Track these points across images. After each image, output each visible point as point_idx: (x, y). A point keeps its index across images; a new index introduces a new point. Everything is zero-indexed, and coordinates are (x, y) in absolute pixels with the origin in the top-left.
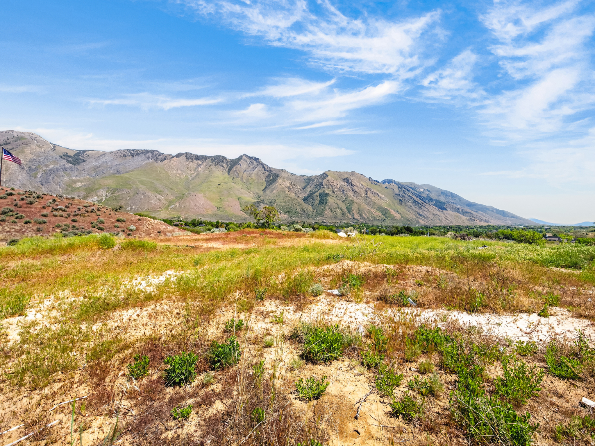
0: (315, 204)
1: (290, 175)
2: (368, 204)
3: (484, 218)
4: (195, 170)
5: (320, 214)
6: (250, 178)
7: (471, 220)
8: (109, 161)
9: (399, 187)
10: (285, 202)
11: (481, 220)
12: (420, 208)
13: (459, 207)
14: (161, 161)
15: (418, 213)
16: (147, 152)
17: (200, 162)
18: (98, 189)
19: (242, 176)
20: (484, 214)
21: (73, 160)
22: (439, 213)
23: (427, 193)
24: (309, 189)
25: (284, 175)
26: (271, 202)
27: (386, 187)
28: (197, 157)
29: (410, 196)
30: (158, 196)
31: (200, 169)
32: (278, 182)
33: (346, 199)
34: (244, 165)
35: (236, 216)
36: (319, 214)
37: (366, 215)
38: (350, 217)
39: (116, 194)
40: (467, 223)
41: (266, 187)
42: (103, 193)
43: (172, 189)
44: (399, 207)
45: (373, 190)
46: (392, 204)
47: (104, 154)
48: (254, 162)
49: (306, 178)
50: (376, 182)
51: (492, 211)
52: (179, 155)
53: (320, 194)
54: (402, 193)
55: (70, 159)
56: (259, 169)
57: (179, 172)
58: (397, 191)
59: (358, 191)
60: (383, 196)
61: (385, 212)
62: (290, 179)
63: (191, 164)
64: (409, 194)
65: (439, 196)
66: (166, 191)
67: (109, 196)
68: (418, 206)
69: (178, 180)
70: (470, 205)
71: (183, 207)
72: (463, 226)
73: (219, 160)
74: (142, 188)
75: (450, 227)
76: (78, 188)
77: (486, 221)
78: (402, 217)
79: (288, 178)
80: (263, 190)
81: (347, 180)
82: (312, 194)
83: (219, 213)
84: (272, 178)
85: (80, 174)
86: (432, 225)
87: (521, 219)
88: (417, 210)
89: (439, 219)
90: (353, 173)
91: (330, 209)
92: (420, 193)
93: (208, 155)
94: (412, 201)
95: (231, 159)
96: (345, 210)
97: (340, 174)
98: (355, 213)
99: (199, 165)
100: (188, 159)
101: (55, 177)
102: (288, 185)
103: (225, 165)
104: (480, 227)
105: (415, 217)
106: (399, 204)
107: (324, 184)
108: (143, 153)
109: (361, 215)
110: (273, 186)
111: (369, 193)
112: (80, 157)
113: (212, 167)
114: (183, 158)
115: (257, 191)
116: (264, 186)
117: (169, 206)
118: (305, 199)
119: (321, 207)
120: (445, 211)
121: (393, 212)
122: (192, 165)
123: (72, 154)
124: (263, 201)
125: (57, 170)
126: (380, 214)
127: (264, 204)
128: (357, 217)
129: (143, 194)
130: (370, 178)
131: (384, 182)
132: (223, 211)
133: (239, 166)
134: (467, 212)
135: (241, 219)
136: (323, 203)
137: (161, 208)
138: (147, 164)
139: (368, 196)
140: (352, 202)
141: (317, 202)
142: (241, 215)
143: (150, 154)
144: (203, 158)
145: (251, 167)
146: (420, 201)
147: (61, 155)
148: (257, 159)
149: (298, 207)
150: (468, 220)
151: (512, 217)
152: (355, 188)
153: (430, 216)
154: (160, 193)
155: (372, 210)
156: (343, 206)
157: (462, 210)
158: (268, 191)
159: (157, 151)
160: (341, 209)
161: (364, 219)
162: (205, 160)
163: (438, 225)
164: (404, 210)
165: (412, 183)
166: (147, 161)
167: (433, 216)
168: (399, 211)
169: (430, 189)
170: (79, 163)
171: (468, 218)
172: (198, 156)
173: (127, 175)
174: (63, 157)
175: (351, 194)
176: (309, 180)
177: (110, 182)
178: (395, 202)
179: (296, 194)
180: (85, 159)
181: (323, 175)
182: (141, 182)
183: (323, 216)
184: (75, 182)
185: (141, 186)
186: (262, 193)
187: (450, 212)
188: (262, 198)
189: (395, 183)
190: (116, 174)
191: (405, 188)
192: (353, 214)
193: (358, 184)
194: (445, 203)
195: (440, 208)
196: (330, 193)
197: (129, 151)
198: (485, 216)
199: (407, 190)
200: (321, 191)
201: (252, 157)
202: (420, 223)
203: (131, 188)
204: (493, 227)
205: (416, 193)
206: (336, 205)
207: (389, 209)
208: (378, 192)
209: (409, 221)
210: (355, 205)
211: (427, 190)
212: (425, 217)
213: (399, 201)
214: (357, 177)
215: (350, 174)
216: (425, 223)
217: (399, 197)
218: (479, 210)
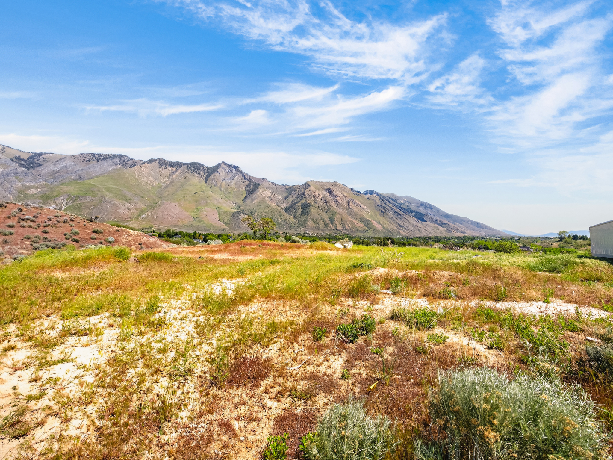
0: (297, 215)
1: (271, 184)
2: (350, 215)
3: (461, 229)
4: (169, 177)
5: (303, 224)
6: (229, 187)
7: (449, 231)
8: (71, 166)
9: (381, 199)
10: (266, 212)
11: (457, 231)
12: (401, 219)
13: (437, 218)
14: (131, 167)
15: (399, 224)
16: (114, 156)
17: (175, 169)
18: (56, 196)
19: (221, 185)
20: (461, 225)
21: (27, 164)
22: (419, 224)
23: (407, 204)
24: (291, 199)
25: (264, 184)
26: (251, 212)
27: (368, 198)
28: (172, 164)
29: (391, 207)
30: (127, 205)
31: (174, 176)
32: (259, 191)
33: (329, 209)
34: (222, 173)
35: (214, 227)
36: (302, 225)
37: (348, 225)
38: (333, 228)
39: (78, 202)
40: (445, 234)
41: (246, 196)
42: (62, 200)
43: (142, 197)
44: (380, 218)
45: (356, 201)
46: (373, 214)
47: (64, 158)
48: (234, 170)
49: (287, 187)
50: (358, 193)
51: (468, 222)
52: (151, 161)
53: (302, 205)
54: (383, 205)
55: (23, 163)
56: (238, 178)
57: (151, 178)
58: (378, 202)
59: (340, 202)
60: (365, 207)
61: (367, 223)
62: (272, 189)
63: (164, 171)
64: (390, 205)
65: (419, 207)
66: (136, 199)
67: (70, 204)
68: (399, 218)
69: (149, 187)
70: (447, 216)
71: (155, 216)
72: (441, 237)
73: (195, 167)
74: (108, 196)
75: (429, 238)
76: (33, 195)
77: (462, 232)
78: (383, 227)
79: (269, 188)
80: (243, 200)
81: (329, 191)
82: (293, 205)
83: (196, 223)
84: (252, 187)
85: (35, 179)
86: (412, 236)
87: (494, 230)
88: (398, 221)
89: (419, 230)
90: (335, 184)
91: (313, 220)
92: (401, 204)
93: (184, 162)
94: (392, 212)
95: (209, 166)
96: (328, 221)
97: (322, 186)
98: (338, 225)
99: (173, 173)
100: (161, 165)
101: (5, 183)
102: (269, 194)
103: (202, 173)
104: (457, 238)
105: (395, 228)
106: (380, 215)
107: (306, 193)
108: (109, 158)
109: (344, 226)
110: (254, 195)
111: (351, 204)
112: (36, 160)
113: (187, 175)
114: (156, 163)
115: (237, 201)
116: (244, 196)
117: (139, 215)
118: (287, 210)
119: (303, 218)
120: (424, 222)
121: (374, 223)
122: (166, 171)
123: (25, 157)
124: (243, 211)
125: (8, 174)
126: (363, 225)
127: (245, 214)
128: (339, 228)
129: (110, 202)
130: (352, 189)
131: (366, 193)
132: (200, 221)
133: (217, 174)
134: (444, 224)
135: (220, 230)
136: (305, 214)
137: (130, 217)
138: (114, 170)
139: (351, 207)
140: (334, 213)
141: (299, 212)
142: (219, 225)
143: (117, 159)
144: (178, 165)
145: (230, 175)
146: (401, 213)
147: (12, 157)
148: (236, 167)
149: (279, 218)
150: (446, 231)
151: (486, 228)
152: (338, 198)
153: (411, 227)
154: (130, 201)
155: (355, 222)
156: (326, 217)
157: (440, 221)
158: (248, 201)
159: (126, 156)
160: (323, 220)
161: (346, 230)
162: (180, 167)
163: (418, 236)
164: (385, 221)
165: (393, 195)
166: (114, 167)
167: (413, 228)
168: (381, 222)
169: (410, 200)
170: (33, 167)
171: (446, 229)
172: (172, 162)
173: (91, 182)
174: (15, 160)
175: (333, 204)
176: (291, 190)
177: (71, 189)
178: (377, 213)
179: (277, 204)
180: (41, 163)
181: (305, 185)
182: (108, 189)
183: (305, 227)
184: (29, 188)
185: (107, 193)
186: (241, 202)
187: (428, 223)
188: (242, 208)
189: (377, 194)
190: (78, 180)
191: (386, 200)
192: (336, 226)
193: (341, 195)
194: (424, 215)
195: (419, 219)
196: (313, 203)
197: (94, 155)
198: (462, 227)
199: (389, 201)
200: (303, 201)
201: (231, 165)
202: (401, 235)
203: (94, 196)
204: (469, 238)
205: (397, 204)
206: (319, 216)
207: (371, 220)
208: (360, 203)
209: (391, 232)
210: (338, 216)
211: (407, 201)
212: (405, 229)
213: (380, 212)
214: (339, 188)
215: (333, 184)
216: (406, 234)
217: (380, 208)
218: (456, 221)
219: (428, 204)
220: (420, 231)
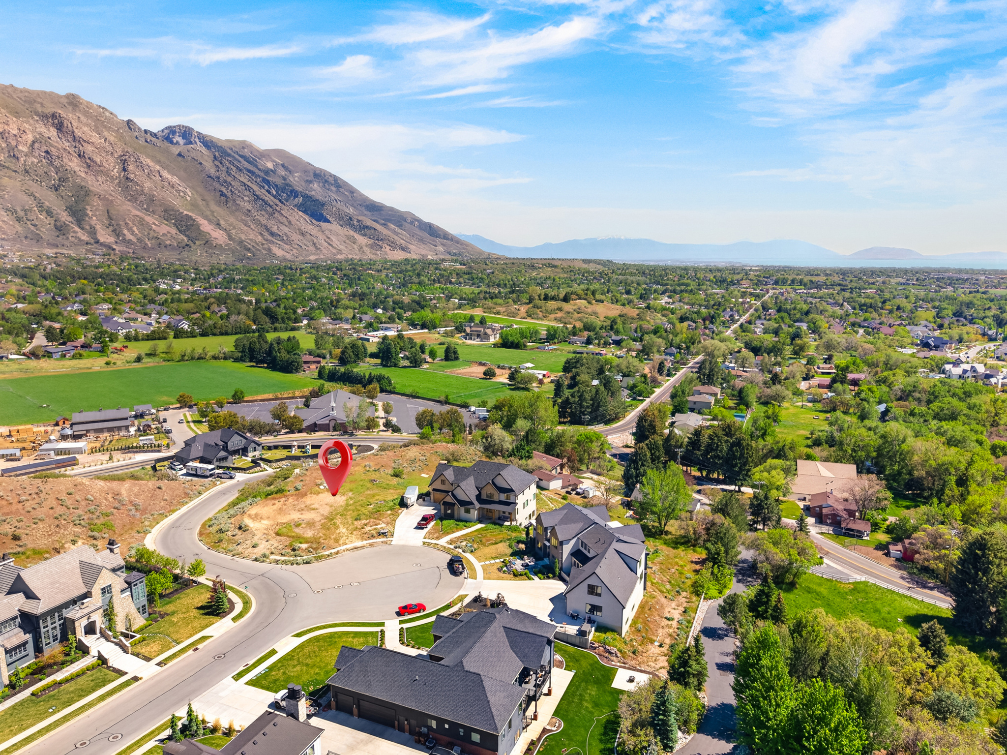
2: (133, 199)
3: (398, 242)
7: (377, 247)
9: (214, 156)
11: (393, 246)
12: (271, 216)
13: (352, 213)
15: (267, 229)
20: (400, 231)
22: (314, 230)
23: (283, 173)
27: (180, 155)
29: (244, 184)
37: (130, 230)
38: (85, 237)
44: (220, 212)
45: (146, 161)
46: (200, 203)
50: (147, 136)
54: (223, 176)
58: (209, 166)
59: (97, 159)
60: (174, 180)
61: (185, 225)
64: (243, 178)
65: (311, 182)
68: (267, 212)
70: (373, 209)
78: (230, 237)
81: (57, 122)
87: (458, 241)
88: (264, 222)
89: (314, 245)
90: (72, 101)
92: (267, 172)
94: (248, 197)
96: (65, 217)
98: (98, 227)
105: (261, 240)
106: (219, 203)
109: (117, 233)
111: (131, 168)
120: (324, 225)
121: (206, 226)
126: (173, 231)
128: (105, 237)
130: (129, 124)
131: (171, 134)
134: (367, 227)
139: (132, 176)
140: (83, 193)
146: (269, 199)
150: (371, 247)
152: (89, 149)
153: (295, 237)
155: (149, 219)
156: (56, 204)
157: (358, 221)
160: (49, 213)
161: (129, 242)
163: (313, 260)
164: (232, 220)
167: (300, 238)
168: (222, 222)
169: (287, 163)
171: (370, 242)
175: (74, 165)
178: (210, 198)
187: (335, 227)
189: (203, 140)
191: (230, 161)
192: (93, 232)
193: (95, 138)
194: (323, 205)
195: (313, 216)
199: (236, 165)
202: (274, 256)
205: (258, 173)
207: (194, 216)
208: (158, 167)
209: (249, 250)
210: (96, 202)
211: (283, 165)
212: (282, 240)
213: (218, 194)
214: (86, 114)
215: (65, 101)
216: (286, 254)
217: (217, 185)
218: (390, 222)
219: (331, 175)
220: (316, 247)
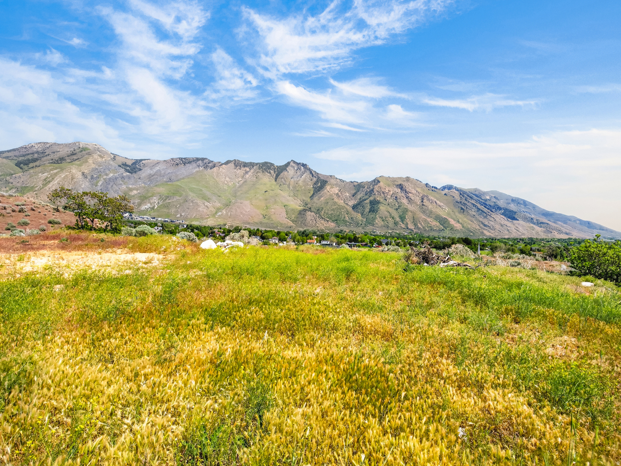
0: (365, 213)
1: (338, 180)
2: (424, 212)
3: (564, 230)
4: (243, 177)
5: (371, 222)
6: (297, 185)
7: (549, 230)
8: (163, 169)
9: (461, 194)
10: (333, 210)
11: (560, 232)
12: (485, 217)
13: (533, 216)
14: (211, 168)
15: (482, 223)
16: (198, 159)
17: (248, 169)
18: (150, 197)
19: (289, 184)
20: (565, 225)
21: (131, 169)
22: (508, 223)
23: (495, 200)
24: (359, 196)
25: (332, 181)
26: (318, 210)
27: (445, 194)
28: (245, 165)
29: (473, 204)
30: (207, 204)
31: (247, 176)
32: (326, 188)
33: (399, 206)
34: (291, 171)
35: (281, 224)
36: (369, 223)
37: (421, 224)
38: (403, 226)
39: (167, 201)
40: (543, 236)
41: (314, 194)
42: (155, 200)
43: (219, 196)
44: (460, 216)
45: (431, 197)
46: (451, 212)
47: (158, 163)
48: (302, 168)
49: (356, 184)
50: (433, 189)
51: (575, 221)
52: (227, 163)
53: (371, 202)
54: (464, 201)
55: (128, 168)
56: (307, 175)
57: (227, 179)
58: (458, 198)
59: (413, 198)
60: (442, 204)
61: (443, 222)
62: (339, 186)
63: (238, 172)
64: (473, 202)
65: (509, 203)
66: (214, 198)
67: (161, 203)
68: (483, 216)
69: (226, 187)
70: (547, 214)
71: (229, 214)
72: (537, 239)
73: (266, 167)
74: (191, 195)
75: (520, 239)
76: (133, 196)
77: (567, 234)
78: (463, 227)
79: (336, 185)
80: (311, 197)
81: (401, 187)
82: (361, 202)
83: (265, 221)
84: (319, 184)
85: (136, 182)
86: (498, 237)
87: (612, 231)
88: (481, 219)
89: (508, 230)
90: (408, 179)
91: (382, 218)
92: (486, 200)
93: (256, 162)
94: (474, 209)
95: (279, 165)
96: (398, 219)
97: (392, 181)
98: (409, 223)
99: (247, 172)
100: (237, 166)
101: (114, 186)
102: (337, 192)
103: (272, 172)
104: (559, 240)
105: (478, 227)
106: (460, 212)
107: (375, 190)
108: (194, 161)
109: (415, 225)
110: (322, 193)
111: (425, 201)
112: (137, 166)
113: (259, 174)
114: (232, 165)
115: (304, 199)
116: (312, 193)
117: (216, 213)
118: (354, 207)
119: (371, 216)
120: (515, 222)
121: (452, 222)
122: (240, 172)
123: (129, 163)
124: (310, 208)
125: (116, 178)
126: (438, 224)
127: (311, 212)
128: (411, 226)
129: (192, 202)
130: (427, 185)
131: (444, 188)
132: (268, 219)
133: (286, 173)
134: (542, 223)
135: (287, 227)
136: (373, 211)
137: (208, 215)
138: (197, 172)
139: (424, 204)
140: (406, 210)
141: (367, 210)
142: (286, 223)
143: (200, 162)
144: (251, 165)
145: (298, 173)
146: (485, 210)
147: (120, 164)
148: (304, 165)
149: (346, 215)
150: (544, 232)
151: (600, 229)
152: (410, 195)
153: (498, 227)
154: (208, 200)
155: (429, 220)
156: (396, 215)
157: (537, 220)
158: (315, 199)
159: (206, 159)
160: (393, 218)
161: (419, 228)
162: (253, 167)
163: (506, 237)
164: (465, 219)
165: (476, 190)
166: (197, 169)
167: (500, 227)
168: (460, 221)
169: (497, 196)
170: (135, 172)
171: (544, 229)
172: (246, 163)
173: (178, 183)
174: (122, 166)
175: (405, 201)
176: (358, 187)
177: (162, 190)
178: (456, 210)
179: (344, 202)
180: (141, 168)
181: (374, 181)
182: (192, 190)
183: (373, 225)
184: (131, 190)
185: (190, 193)
186: (309, 200)
187: (521, 222)
188: (309, 206)
189: (457, 189)
190: (169, 181)
191: (468, 196)
192: (407, 224)
193: (414, 191)
194: (516, 213)
195: (509, 218)
196: (382, 200)
197: (181, 159)
198: (565, 228)
199: (470, 197)
200: (372, 198)
201: (300, 163)
202: (485, 235)
203: (180, 196)
204: (575, 240)
205: (481, 200)
206: (388, 214)
207: (448, 218)
208: (435, 200)
209: (472, 232)
210: (410, 213)
211: (495, 197)
212: (490, 228)
213: (460, 209)
214: (412, 182)
215: (405, 180)
216: (491, 234)
217: (460, 205)
218: (559, 221)
219: (522, 200)
220: (509, 232)
